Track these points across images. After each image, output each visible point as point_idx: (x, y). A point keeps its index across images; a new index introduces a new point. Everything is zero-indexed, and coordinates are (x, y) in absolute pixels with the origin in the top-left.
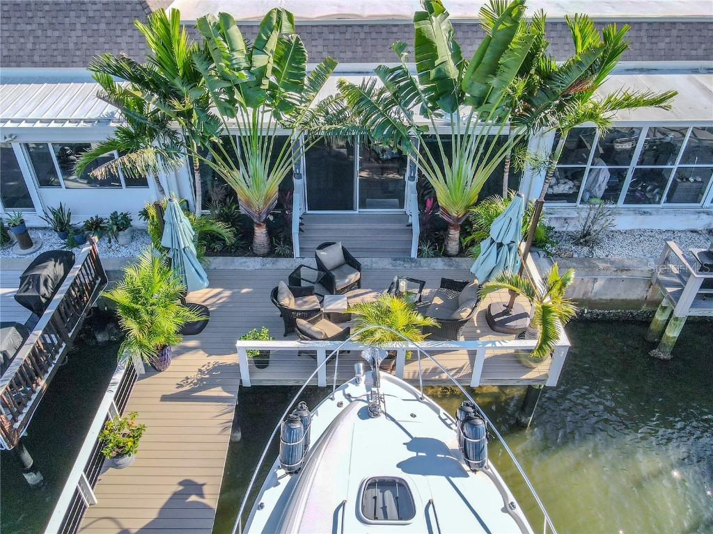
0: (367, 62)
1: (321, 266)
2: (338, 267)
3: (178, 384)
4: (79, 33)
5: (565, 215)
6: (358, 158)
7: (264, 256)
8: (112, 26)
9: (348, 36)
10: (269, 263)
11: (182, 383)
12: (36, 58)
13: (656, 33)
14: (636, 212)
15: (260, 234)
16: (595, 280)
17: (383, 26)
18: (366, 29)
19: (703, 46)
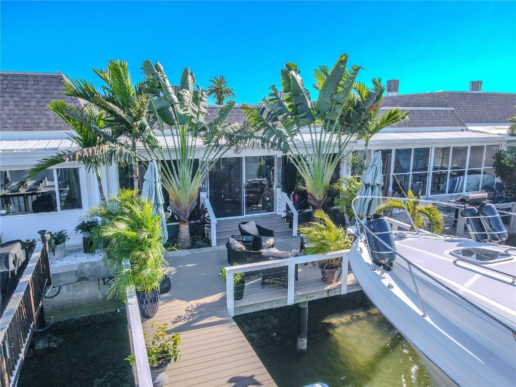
3: (173, 322)
7: (188, 248)
8: (42, 104)
11: (177, 320)
15: (185, 230)
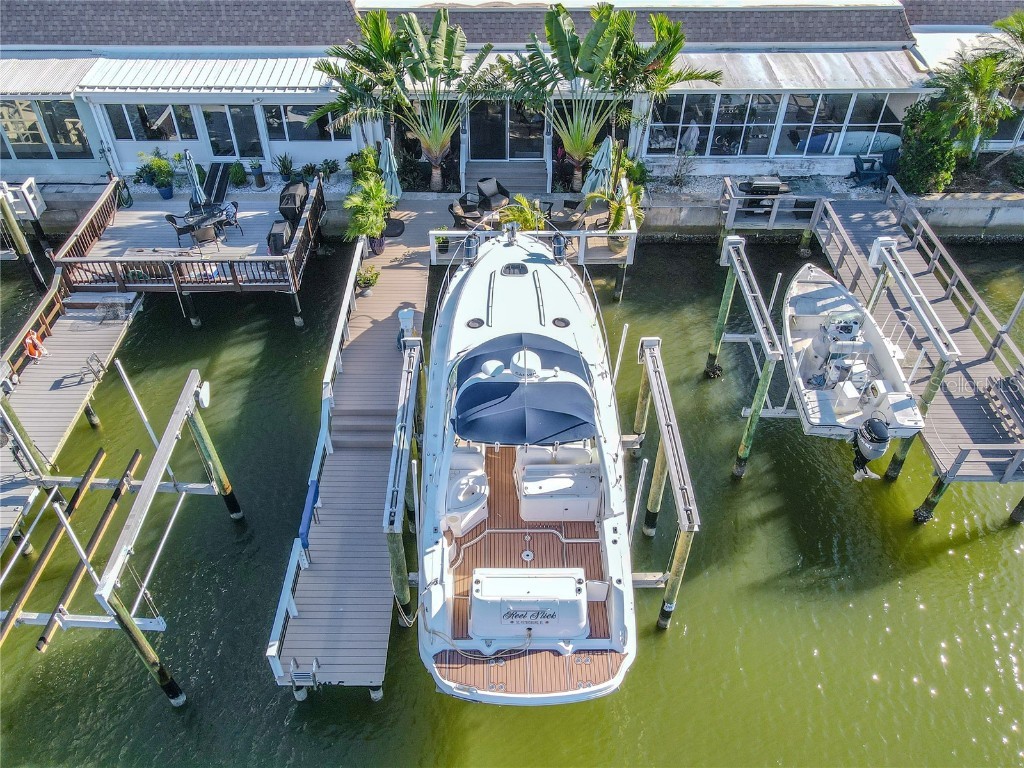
0: (516, 42)
1: (481, 192)
2: (493, 195)
3: (391, 261)
4: (293, 18)
5: (664, 164)
6: (508, 122)
7: (438, 192)
9: (502, 21)
10: (443, 196)
11: (393, 261)
12: (260, 39)
13: (739, 20)
14: (718, 161)
15: (436, 174)
16: (681, 209)
17: (529, 13)
18: (516, 16)
19: (775, 31)
